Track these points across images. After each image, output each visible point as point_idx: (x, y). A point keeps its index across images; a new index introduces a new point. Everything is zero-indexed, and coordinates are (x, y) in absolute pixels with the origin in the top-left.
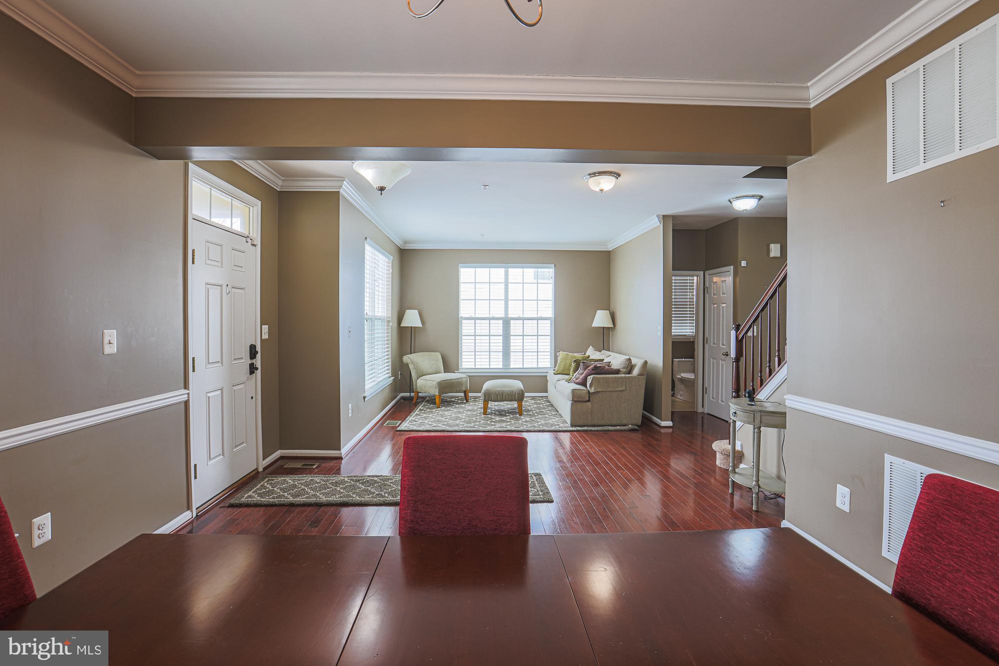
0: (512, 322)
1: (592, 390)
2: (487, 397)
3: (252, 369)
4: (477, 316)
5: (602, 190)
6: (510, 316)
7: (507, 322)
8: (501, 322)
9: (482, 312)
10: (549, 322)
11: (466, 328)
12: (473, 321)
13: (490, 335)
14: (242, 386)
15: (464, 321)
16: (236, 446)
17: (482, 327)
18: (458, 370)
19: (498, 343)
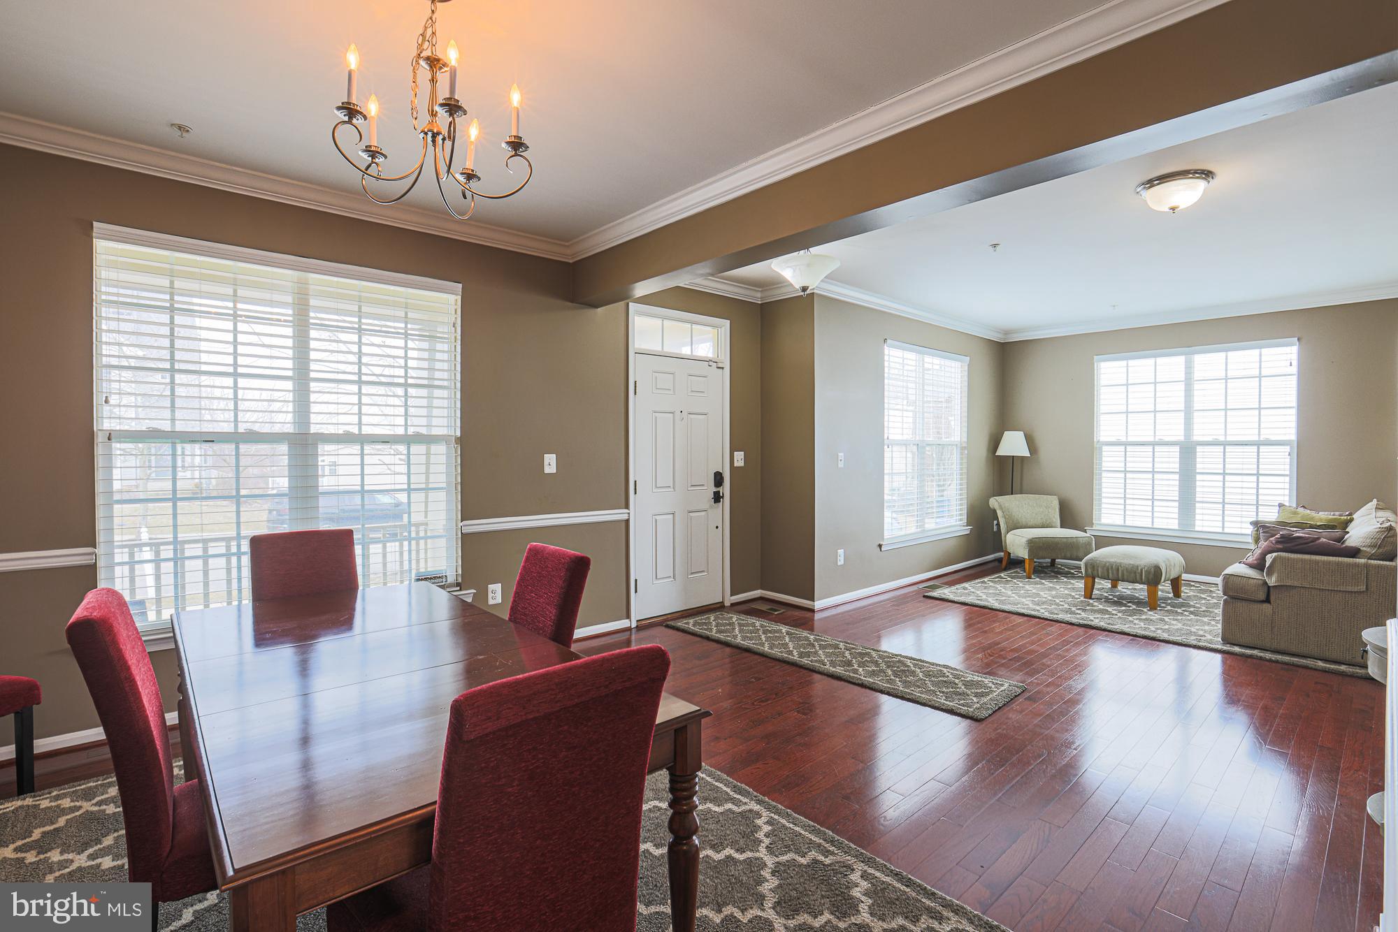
0: (1199, 449)
1: (1272, 581)
2: (1090, 570)
3: (717, 498)
4: (1131, 439)
5: (1173, 209)
6: (1196, 438)
7: (1188, 451)
8: (1177, 449)
9: (1141, 430)
10: (1287, 449)
11: (1110, 459)
12: (1122, 448)
13: (1153, 472)
14: (703, 513)
15: (1105, 448)
16: (692, 573)
17: (1139, 459)
18: (1092, 527)
19: (1170, 487)
